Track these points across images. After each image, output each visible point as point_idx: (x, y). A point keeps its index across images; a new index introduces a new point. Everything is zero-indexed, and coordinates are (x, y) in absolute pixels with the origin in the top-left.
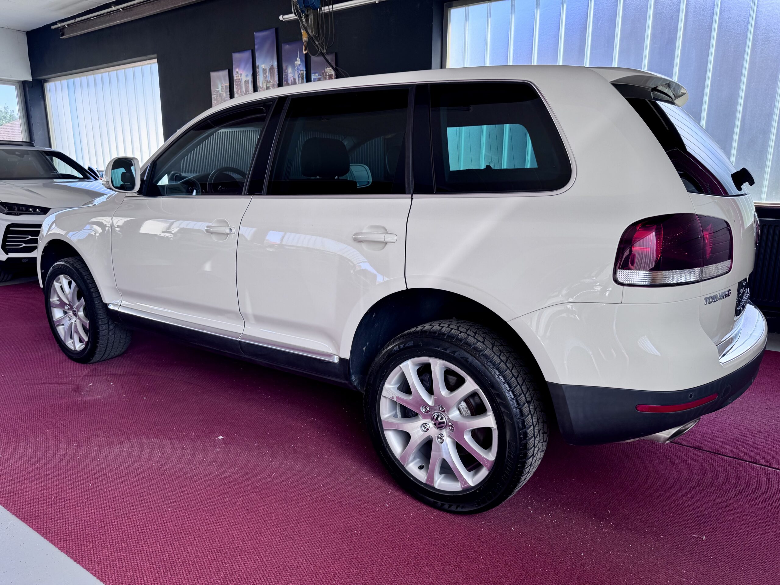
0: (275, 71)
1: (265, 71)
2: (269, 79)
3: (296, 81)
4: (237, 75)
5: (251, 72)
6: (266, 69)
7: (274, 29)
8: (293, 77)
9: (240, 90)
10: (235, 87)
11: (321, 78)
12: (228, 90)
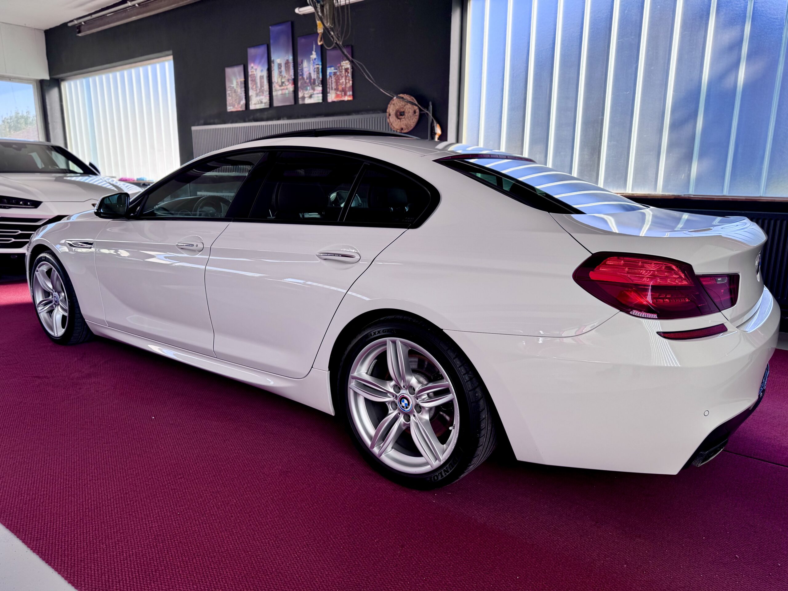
0: (290, 65)
1: (280, 65)
2: (284, 74)
3: (312, 75)
4: (252, 70)
5: (266, 67)
7: (290, 23)
9: (255, 86)
10: (250, 83)
11: (336, 72)
12: (243, 85)
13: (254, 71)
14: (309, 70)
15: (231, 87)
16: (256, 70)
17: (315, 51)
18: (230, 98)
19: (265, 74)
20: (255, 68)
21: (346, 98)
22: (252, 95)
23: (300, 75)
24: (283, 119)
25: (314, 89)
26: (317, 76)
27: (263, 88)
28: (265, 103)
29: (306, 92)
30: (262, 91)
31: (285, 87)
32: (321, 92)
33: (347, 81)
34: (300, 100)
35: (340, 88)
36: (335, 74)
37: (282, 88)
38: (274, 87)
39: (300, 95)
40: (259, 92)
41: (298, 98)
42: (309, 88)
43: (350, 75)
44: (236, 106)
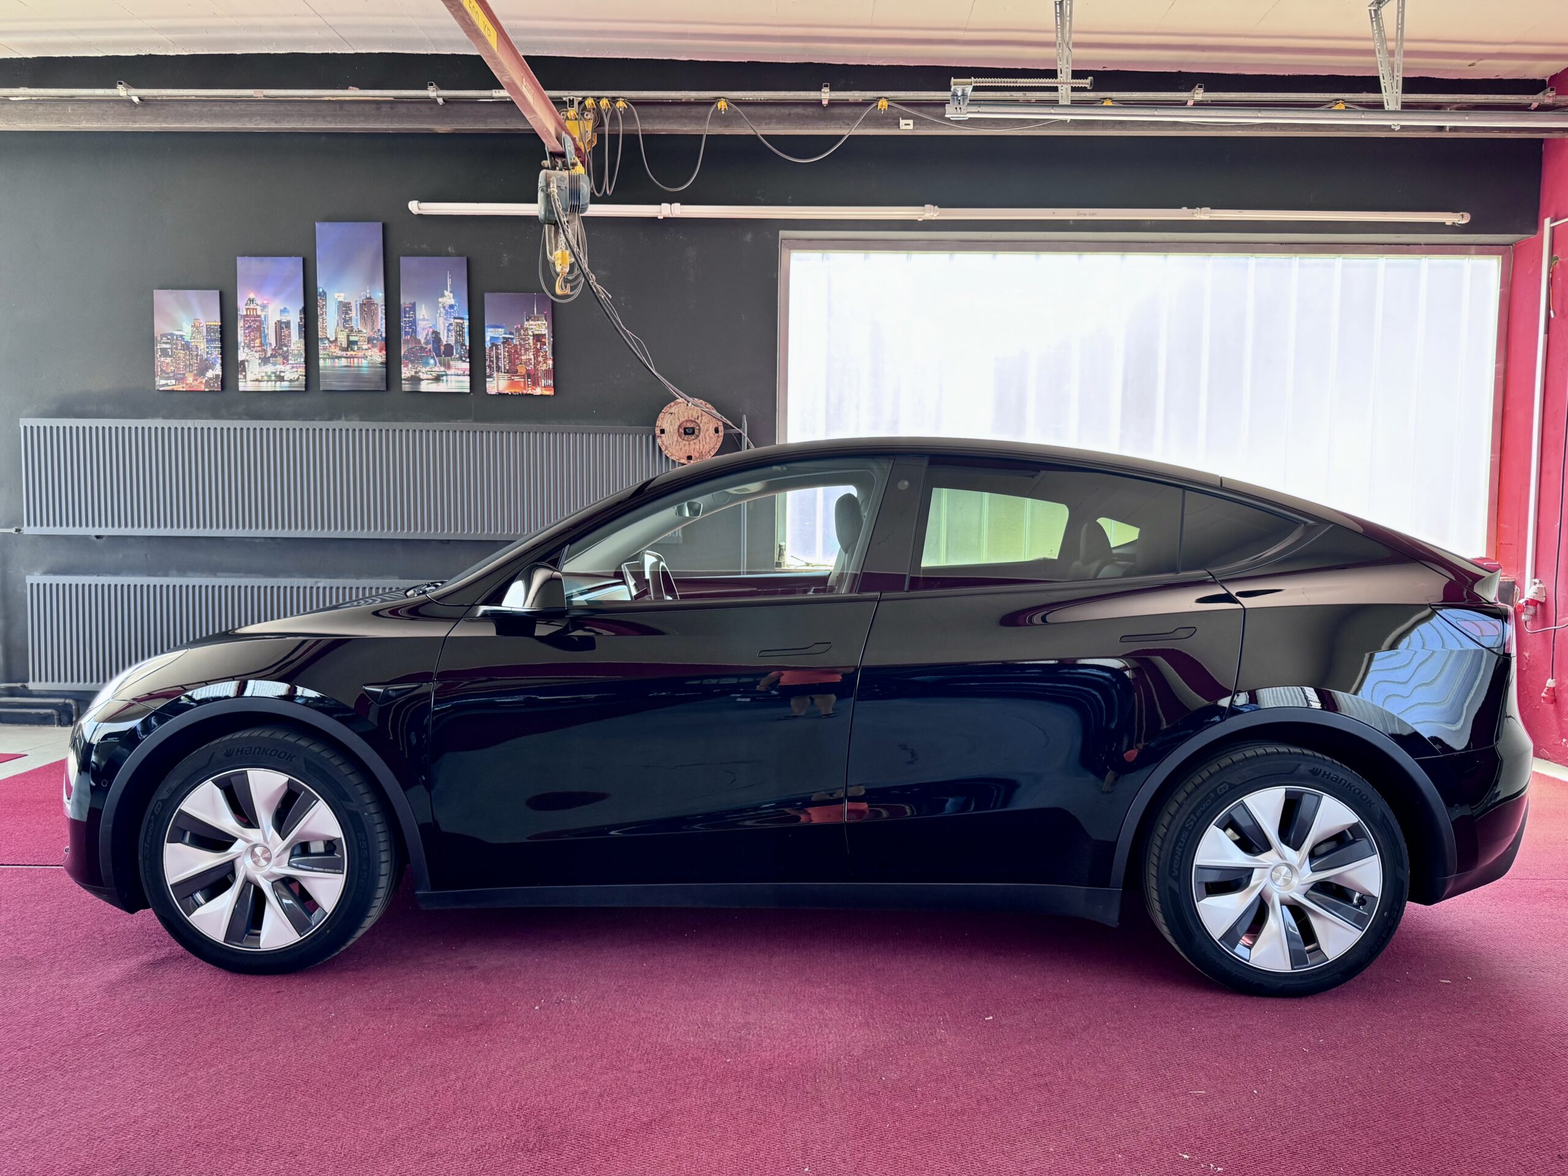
0: (376, 309)
1: (346, 307)
2: (356, 322)
3: (441, 336)
4: (252, 307)
5: (302, 305)
6: (350, 303)
7: (380, 225)
8: (430, 327)
9: (258, 341)
10: (240, 332)
11: (512, 339)
12: (218, 335)
13: (259, 308)
14: (435, 325)
15: (172, 335)
16: (264, 307)
17: (451, 292)
18: (169, 360)
19: (295, 318)
20: (259, 302)
21: (538, 391)
22: (243, 362)
23: (407, 333)
24: (346, 420)
25: (449, 367)
26: (456, 341)
27: (285, 349)
28: (291, 381)
29: (424, 370)
30: (281, 352)
31: (360, 354)
32: (468, 372)
33: (540, 359)
34: (403, 382)
35: (522, 370)
36: (506, 341)
37: (349, 353)
38: (325, 349)
39: (406, 372)
40: (272, 356)
41: (401, 379)
42: (432, 361)
43: (548, 348)
44: (190, 380)
